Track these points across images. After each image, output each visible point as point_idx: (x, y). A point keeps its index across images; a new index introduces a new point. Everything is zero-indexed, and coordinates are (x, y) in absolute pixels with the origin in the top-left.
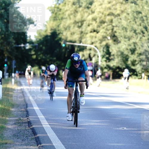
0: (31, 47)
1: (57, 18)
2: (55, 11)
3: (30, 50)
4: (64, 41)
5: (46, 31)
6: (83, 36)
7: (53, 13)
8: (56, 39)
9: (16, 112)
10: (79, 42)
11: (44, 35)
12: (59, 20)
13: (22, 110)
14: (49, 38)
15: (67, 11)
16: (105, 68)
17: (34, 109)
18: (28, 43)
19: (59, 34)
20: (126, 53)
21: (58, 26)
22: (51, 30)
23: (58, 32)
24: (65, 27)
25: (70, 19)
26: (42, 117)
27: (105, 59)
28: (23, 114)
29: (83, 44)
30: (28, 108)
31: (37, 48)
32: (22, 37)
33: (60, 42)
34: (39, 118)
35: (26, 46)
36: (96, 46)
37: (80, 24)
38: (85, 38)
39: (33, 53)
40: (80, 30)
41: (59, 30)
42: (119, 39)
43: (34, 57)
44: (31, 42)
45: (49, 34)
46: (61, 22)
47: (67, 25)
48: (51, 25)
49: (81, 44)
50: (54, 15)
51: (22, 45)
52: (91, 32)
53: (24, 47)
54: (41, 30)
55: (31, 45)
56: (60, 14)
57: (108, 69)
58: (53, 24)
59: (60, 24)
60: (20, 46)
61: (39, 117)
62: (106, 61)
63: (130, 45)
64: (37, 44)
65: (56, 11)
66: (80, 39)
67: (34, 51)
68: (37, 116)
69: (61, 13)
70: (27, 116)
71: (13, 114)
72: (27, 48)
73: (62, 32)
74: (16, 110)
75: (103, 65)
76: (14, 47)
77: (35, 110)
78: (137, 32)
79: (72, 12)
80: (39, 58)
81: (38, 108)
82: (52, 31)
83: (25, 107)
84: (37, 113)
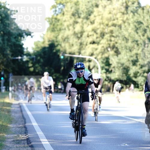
0: (28, 60)
1: (56, 29)
2: (52, 22)
3: (27, 62)
4: (62, 53)
5: (44, 42)
6: (82, 47)
7: (51, 24)
8: (54, 51)
9: (14, 129)
10: (78, 54)
11: (41, 47)
12: (58, 31)
13: (20, 126)
14: (47, 49)
15: (65, 21)
16: (106, 80)
17: (32, 125)
18: (25, 55)
19: (57, 45)
20: (127, 64)
21: (56, 38)
22: (49, 41)
23: (56, 44)
24: (64, 38)
25: (69, 30)
26: (41, 133)
27: (104, 71)
28: (22, 130)
29: (82, 55)
30: (26, 124)
31: (35, 60)
32: (20, 48)
33: (58, 53)
34: (38, 135)
35: (23, 58)
36: (96, 58)
37: (79, 35)
38: (84, 49)
39: (30, 65)
40: (80, 41)
41: (57, 42)
42: (120, 50)
43: (32, 69)
44: (28, 54)
45: (47, 46)
46: (59, 33)
47: (65, 36)
48: (49, 36)
49: (80, 56)
50: (52, 26)
51: (20, 58)
52: (91, 43)
53: (22, 59)
54: (39, 41)
55: (29, 57)
56: (58, 25)
57: (109, 81)
58: (50, 35)
59: (59, 35)
60: (17, 58)
61: (37, 133)
62: (106, 73)
63: (131, 57)
64: (34, 57)
65: (54, 22)
66: (79, 51)
67: (32, 63)
68: (36, 132)
69: (59, 23)
70: (25, 133)
71: (11, 131)
72: (24, 60)
73: (60, 43)
74: (14, 126)
75: (103, 77)
76: (11, 60)
77: (34, 126)
78: (139, 42)
79: (71, 23)
80: (37, 71)
81: (37, 124)
82: (50, 43)
83: (24, 122)
84: (36, 129)
